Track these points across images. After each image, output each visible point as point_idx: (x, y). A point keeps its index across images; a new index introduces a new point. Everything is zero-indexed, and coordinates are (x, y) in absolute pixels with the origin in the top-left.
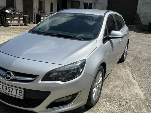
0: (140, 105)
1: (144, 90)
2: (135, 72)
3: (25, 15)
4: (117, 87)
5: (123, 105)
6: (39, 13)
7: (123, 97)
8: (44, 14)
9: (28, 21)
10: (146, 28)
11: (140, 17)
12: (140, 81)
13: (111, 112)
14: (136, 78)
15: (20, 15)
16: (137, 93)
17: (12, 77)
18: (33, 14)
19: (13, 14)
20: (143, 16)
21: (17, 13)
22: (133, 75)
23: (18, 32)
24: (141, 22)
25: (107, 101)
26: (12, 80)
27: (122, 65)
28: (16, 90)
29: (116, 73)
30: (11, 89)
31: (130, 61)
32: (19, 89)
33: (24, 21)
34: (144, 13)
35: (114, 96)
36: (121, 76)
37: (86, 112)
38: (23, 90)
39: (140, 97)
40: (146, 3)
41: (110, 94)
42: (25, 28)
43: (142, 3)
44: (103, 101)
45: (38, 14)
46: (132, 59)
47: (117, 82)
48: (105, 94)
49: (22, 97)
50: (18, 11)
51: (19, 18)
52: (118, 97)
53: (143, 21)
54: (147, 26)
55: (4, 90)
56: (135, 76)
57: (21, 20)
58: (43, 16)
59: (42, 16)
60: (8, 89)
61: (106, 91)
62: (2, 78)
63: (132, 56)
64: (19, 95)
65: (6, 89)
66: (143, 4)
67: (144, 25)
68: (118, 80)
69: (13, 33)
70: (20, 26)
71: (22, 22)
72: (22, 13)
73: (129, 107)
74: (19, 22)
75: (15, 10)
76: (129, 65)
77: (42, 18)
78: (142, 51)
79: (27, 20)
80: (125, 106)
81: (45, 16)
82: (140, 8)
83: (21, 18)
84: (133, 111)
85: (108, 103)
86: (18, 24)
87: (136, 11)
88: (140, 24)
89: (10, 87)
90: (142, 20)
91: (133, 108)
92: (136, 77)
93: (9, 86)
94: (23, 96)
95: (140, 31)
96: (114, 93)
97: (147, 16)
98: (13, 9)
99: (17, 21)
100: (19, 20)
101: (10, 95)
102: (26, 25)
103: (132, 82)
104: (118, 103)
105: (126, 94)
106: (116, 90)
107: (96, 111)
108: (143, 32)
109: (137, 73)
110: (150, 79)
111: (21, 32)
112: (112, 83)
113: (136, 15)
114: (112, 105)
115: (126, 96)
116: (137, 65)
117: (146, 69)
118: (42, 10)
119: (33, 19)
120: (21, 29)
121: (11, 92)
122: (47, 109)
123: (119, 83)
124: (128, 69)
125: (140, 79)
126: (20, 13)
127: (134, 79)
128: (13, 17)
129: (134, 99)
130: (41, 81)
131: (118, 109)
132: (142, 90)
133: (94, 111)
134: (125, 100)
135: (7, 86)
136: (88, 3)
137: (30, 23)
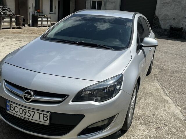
0: (181, 127)
1: (181, 109)
2: (165, 87)
3: (18, 16)
4: (149, 105)
5: (161, 127)
6: (36, 13)
7: (160, 118)
8: (42, 14)
9: (23, 22)
10: (166, 33)
11: (159, 19)
12: (174, 98)
13: (150, 137)
14: (168, 95)
15: (11, 15)
16: (174, 113)
17: (33, 98)
18: (28, 13)
19: (2, 13)
20: (162, 18)
21: (8, 13)
22: (164, 90)
23: (11, 37)
24: (160, 25)
25: (141, 124)
26: (33, 101)
27: (149, 78)
28: (39, 114)
29: (144, 88)
30: (32, 114)
31: (157, 74)
32: (43, 113)
33: (17, 23)
34: (164, 15)
35: (148, 116)
36: (151, 92)
37: (120, 138)
38: (48, 114)
39: (178, 117)
40: (167, 2)
41: (143, 115)
42: (20, 32)
43: (162, 2)
44: (137, 123)
45: (34, 14)
46: (159, 71)
47: (147, 99)
48: (138, 115)
49: (47, 123)
50: (9, 10)
51: (10, 19)
52: (154, 118)
53: (163, 25)
54: (168, 31)
55: (22, 114)
56: (166, 91)
57: (14, 21)
58: (41, 17)
59: (39, 17)
60: (28, 113)
61: (138, 111)
62: (19, 100)
63: (157, 67)
64: (43, 120)
65: (25, 113)
66: (162, 4)
67: (164, 29)
68: (148, 97)
69: (5, 38)
70: (12, 30)
71: (14, 24)
72: (14, 12)
73: (169, 130)
74: (10, 24)
75: (5, 9)
76: (157, 78)
77: (40, 19)
78: (168, 61)
79: (21, 21)
80: (164, 129)
81: (43, 17)
82: (159, 9)
83: (14, 20)
84: (175, 134)
85: (143, 126)
86: (9, 27)
87: (155, 13)
88: (159, 28)
89: (31, 110)
90: (162, 23)
91: (174, 131)
92: (169, 93)
93: (29, 110)
94: (48, 121)
95: (159, 37)
96: (148, 113)
97: (167, 18)
98: (2, 7)
99: (8, 23)
100: (11, 22)
101: (31, 121)
102: (19, 28)
103: (165, 99)
104: (155, 125)
105: (162, 114)
106: (148, 109)
107: (132, 136)
108: (163, 37)
109: (168, 88)
110: (185, 95)
111: (16, 37)
112: (141, 101)
113: (155, 18)
114: (149, 128)
115: (163, 116)
116: (166, 78)
117: (177, 82)
118: (39, 10)
119: (27, 20)
120: (13, 33)
121: (32, 117)
122: (78, 137)
123: (150, 100)
124: (156, 83)
125: (173, 95)
126: (12, 12)
127: (167, 95)
128: (2, 17)
129: (172, 120)
130: (71, 102)
131: (156, 133)
132: (179, 109)
133: (129, 136)
134: (163, 122)
135: (27, 109)
136: (96, 1)
137: (25, 26)
